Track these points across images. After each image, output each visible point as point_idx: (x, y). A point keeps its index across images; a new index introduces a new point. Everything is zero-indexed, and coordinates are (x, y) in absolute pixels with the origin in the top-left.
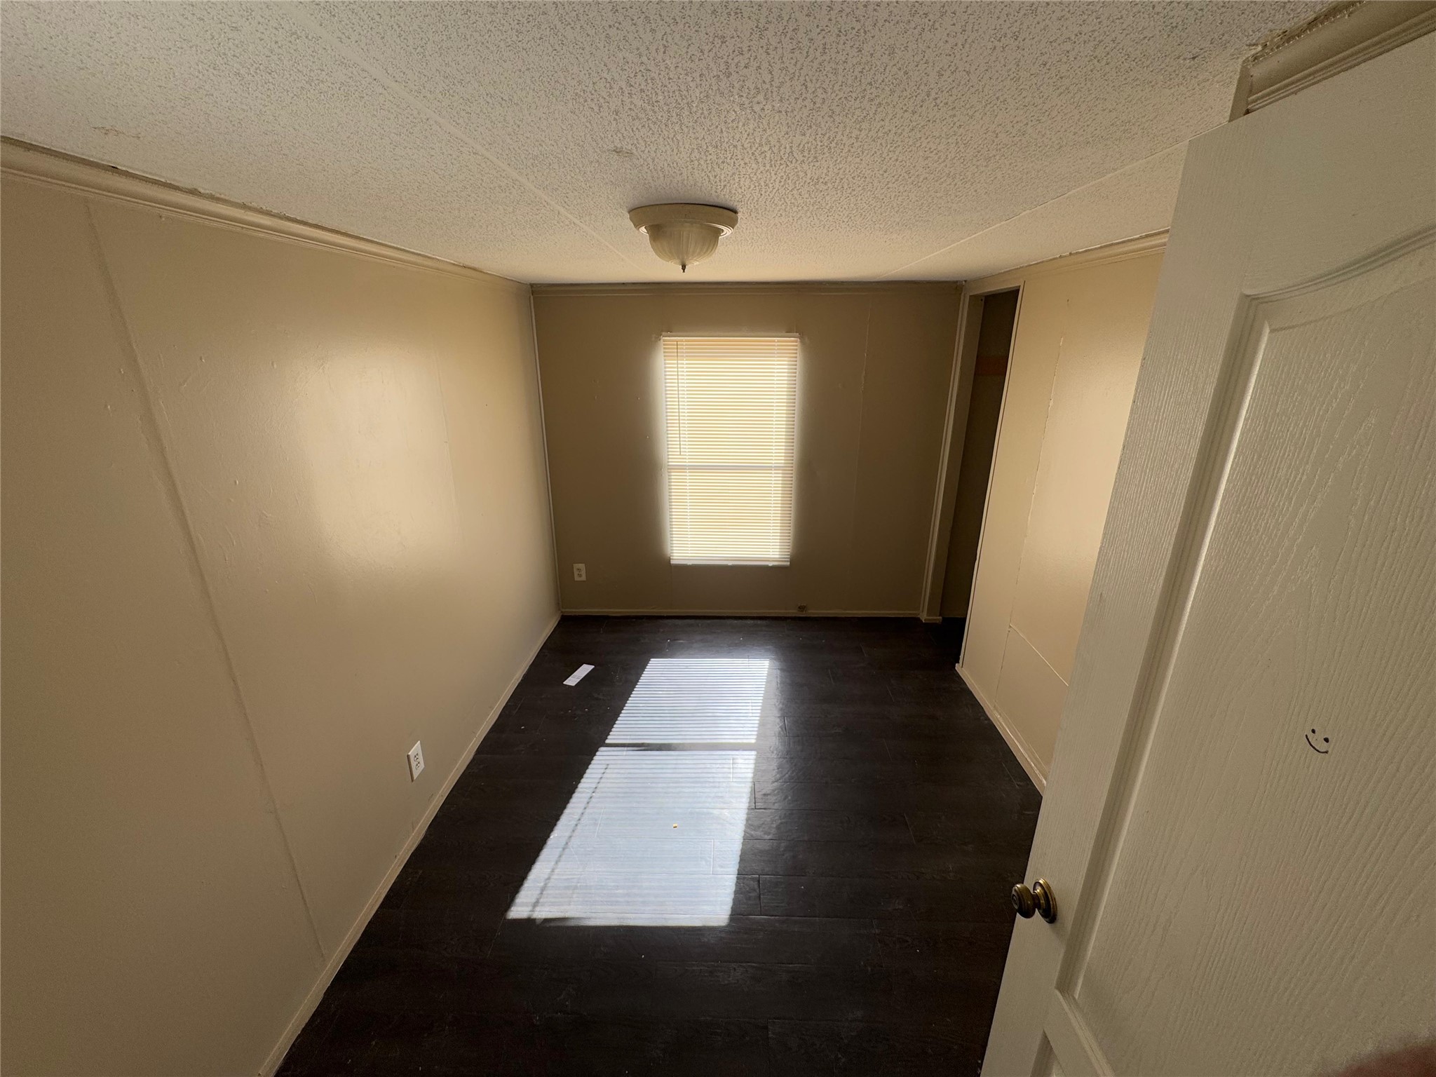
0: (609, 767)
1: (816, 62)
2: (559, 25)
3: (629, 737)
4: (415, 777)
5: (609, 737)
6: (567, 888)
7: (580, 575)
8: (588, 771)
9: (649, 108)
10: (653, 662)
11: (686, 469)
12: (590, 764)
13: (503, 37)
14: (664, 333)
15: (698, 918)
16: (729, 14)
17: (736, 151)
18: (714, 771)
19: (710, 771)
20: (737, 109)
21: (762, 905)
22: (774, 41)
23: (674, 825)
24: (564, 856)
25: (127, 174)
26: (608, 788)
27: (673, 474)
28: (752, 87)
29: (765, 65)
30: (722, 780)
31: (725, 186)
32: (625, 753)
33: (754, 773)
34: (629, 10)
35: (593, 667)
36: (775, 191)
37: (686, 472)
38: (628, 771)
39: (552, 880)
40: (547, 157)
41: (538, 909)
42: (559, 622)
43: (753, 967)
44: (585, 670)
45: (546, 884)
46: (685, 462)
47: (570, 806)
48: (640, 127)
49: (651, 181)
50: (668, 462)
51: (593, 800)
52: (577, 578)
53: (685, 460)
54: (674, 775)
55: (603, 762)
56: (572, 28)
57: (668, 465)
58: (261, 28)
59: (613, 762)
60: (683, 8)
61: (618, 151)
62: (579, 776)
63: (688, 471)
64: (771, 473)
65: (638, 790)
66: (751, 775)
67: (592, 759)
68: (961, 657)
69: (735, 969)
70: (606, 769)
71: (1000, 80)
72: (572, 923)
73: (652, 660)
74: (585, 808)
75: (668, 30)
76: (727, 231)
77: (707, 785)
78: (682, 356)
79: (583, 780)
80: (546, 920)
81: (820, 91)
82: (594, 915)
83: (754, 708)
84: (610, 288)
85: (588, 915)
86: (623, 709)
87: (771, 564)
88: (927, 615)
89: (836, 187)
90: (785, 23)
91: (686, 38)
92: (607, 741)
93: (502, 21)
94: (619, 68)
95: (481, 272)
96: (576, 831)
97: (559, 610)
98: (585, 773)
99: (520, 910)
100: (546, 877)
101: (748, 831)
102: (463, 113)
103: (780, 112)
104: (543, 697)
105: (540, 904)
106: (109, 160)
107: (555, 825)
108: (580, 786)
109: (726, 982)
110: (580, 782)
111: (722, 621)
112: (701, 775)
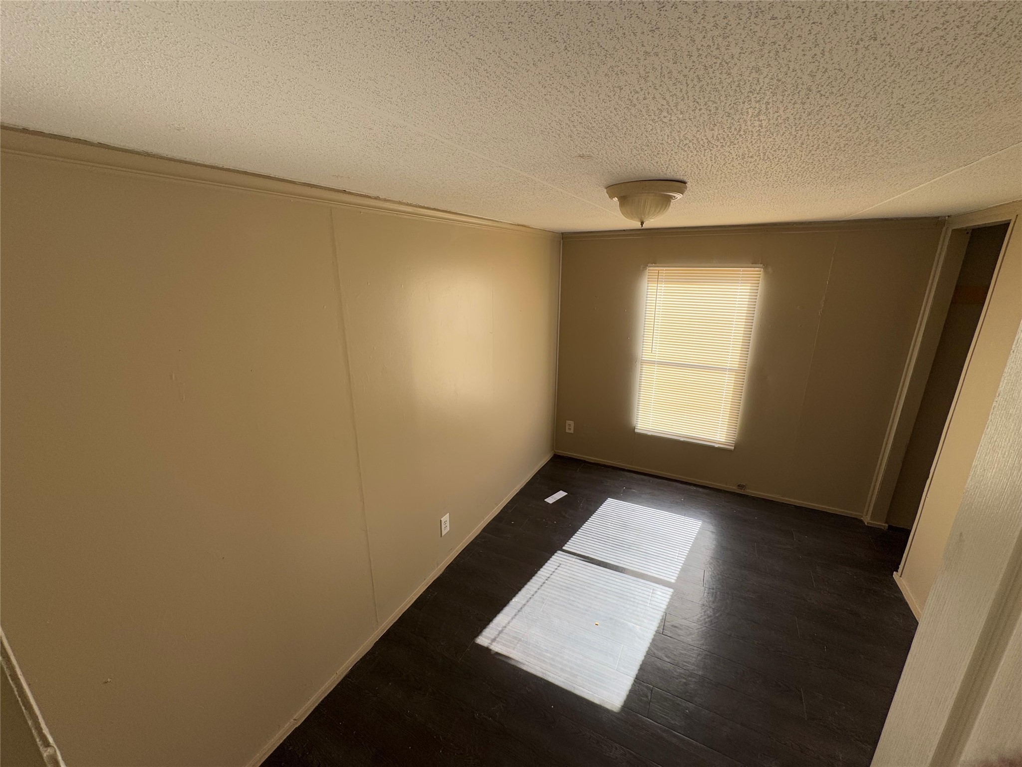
0: (561, 566)
1: (697, 88)
2: (516, 100)
3: (579, 549)
4: (443, 535)
5: (566, 545)
6: (515, 638)
7: (570, 429)
8: (546, 564)
9: (589, 131)
10: (610, 501)
11: (655, 364)
12: (549, 560)
13: (490, 110)
14: (649, 265)
15: (598, 698)
16: (617, 74)
17: (663, 146)
18: (636, 593)
19: (633, 592)
20: (651, 123)
21: (650, 710)
22: (657, 82)
23: (596, 623)
24: (517, 616)
25: (350, 193)
26: (557, 580)
27: (644, 366)
28: (655, 109)
29: (658, 96)
30: (640, 602)
31: (667, 167)
32: (574, 560)
33: (667, 606)
34: (552, 85)
35: (567, 494)
36: (710, 167)
37: (655, 366)
38: (573, 573)
39: (507, 629)
40: (541, 164)
41: (494, 644)
42: (552, 458)
43: (631, 754)
44: (561, 494)
45: (503, 630)
46: (655, 359)
47: (529, 584)
48: (589, 142)
49: (612, 170)
50: (642, 357)
51: (545, 585)
52: (567, 431)
53: (655, 357)
54: (605, 587)
55: (558, 561)
56: (524, 100)
57: (642, 360)
58: (380, 127)
59: (564, 563)
60: (585, 77)
61: (582, 156)
62: (540, 565)
63: (656, 365)
64: (726, 374)
65: (577, 589)
66: (665, 607)
67: (551, 557)
68: (901, 567)
69: (616, 749)
70: (559, 566)
71: (877, 69)
72: (513, 663)
73: (609, 499)
74: (538, 589)
75: (582, 90)
76: (679, 196)
77: (628, 602)
78: (662, 281)
79: (541, 569)
80: (497, 654)
81: (710, 103)
82: (527, 663)
83: (679, 555)
84: (616, 234)
85: (525, 662)
86: (580, 529)
87: (717, 446)
88: (871, 520)
89: (762, 158)
90: (660, 71)
91: (595, 91)
92: (564, 548)
93: (486, 104)
94: (561, 114)
95: (529, 227)
96: (529, 602)
97: (553, 450)
98: (544, 565)
99: (483, 640)
100: (504, 625)
101: (652, 648)
102: (485, 149)
103: (685, 120)
104: (530, 505)
105: (496, 641)
106: (341, 187)
107: (517, 593)
108: (539, 572)
109: (608, 755)
110: (539, 570)
111: (670, 482)
112: (625, 593)
